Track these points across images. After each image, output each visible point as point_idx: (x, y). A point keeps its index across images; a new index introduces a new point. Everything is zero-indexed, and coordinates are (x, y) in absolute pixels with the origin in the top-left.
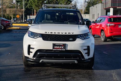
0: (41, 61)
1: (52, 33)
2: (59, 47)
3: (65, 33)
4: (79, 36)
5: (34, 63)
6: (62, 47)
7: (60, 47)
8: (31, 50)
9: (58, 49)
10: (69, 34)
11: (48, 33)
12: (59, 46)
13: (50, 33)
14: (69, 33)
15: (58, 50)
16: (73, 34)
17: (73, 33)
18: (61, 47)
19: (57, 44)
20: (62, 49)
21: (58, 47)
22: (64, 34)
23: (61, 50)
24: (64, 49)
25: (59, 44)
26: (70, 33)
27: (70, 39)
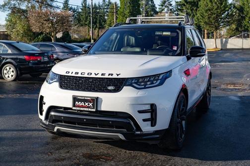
1: (78, 73)
2: (85, 104)
3: (102, 74)
4: (132, 80)
6: (91, 104)
7: (87, 104)
8: (44, 106)
9: (82, 107)
10: (110, 77)
11: (70, 74)
12: (85, 101)
13: (73, 75)
14: (109, 75)
15: (81, 109)
16: (119, 77)
17: (118, 75)
18: (89, 104)
19: (81, 98)
20: (90, 108)
21: (83, 104)
23: (87, 109)
24: (94, 108)
25: (84, 97)
26: (112, 75)
27: (110, 88)
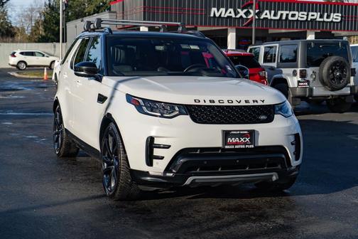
0: (188, 182)
1: (214, 102)
2: (240, 140)
3: (246, 101)
4: (276, 108)
5: (155, 188)
6: (247, 140)
7: (242, 140)
8: (157, 152)
9: (237, 144)
10: (255, 104)
11: (202, 103)
13: (208, 103)
14: (254, 101)
15: (236, 147)
16: (265, 103)
17: (263, 102)
18: (245, 140)
19: (235, 132)
21: (237, 140)
22: (243, 103)
23: (244, 146)
24: (251, 144)
25: (240, 131)
26: (257, 101)
27: (262, 118)
